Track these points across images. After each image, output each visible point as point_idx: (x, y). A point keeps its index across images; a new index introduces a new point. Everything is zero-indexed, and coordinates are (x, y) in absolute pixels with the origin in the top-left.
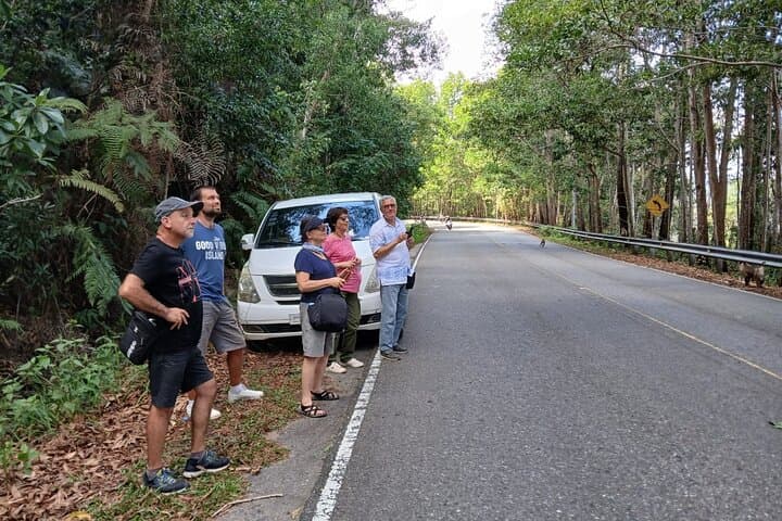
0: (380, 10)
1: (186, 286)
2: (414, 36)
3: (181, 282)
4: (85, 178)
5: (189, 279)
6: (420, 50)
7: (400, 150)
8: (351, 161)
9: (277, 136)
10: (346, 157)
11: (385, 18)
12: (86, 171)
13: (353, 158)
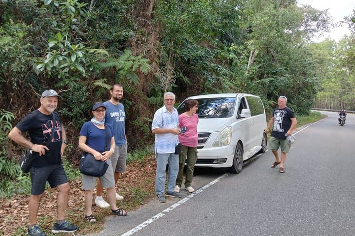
0: (299, 5)
1: (48, 134)
2: (314, 16)
3: (44, 132)
4: (105, 82)
5: (50, 131)
6: (316, 22)
7: (304, 74)
8: (272, 79)
9: (217, 66)
10: (269, 77)
11: (301, 9)
12: (105, 80)
13: (273, 77)
